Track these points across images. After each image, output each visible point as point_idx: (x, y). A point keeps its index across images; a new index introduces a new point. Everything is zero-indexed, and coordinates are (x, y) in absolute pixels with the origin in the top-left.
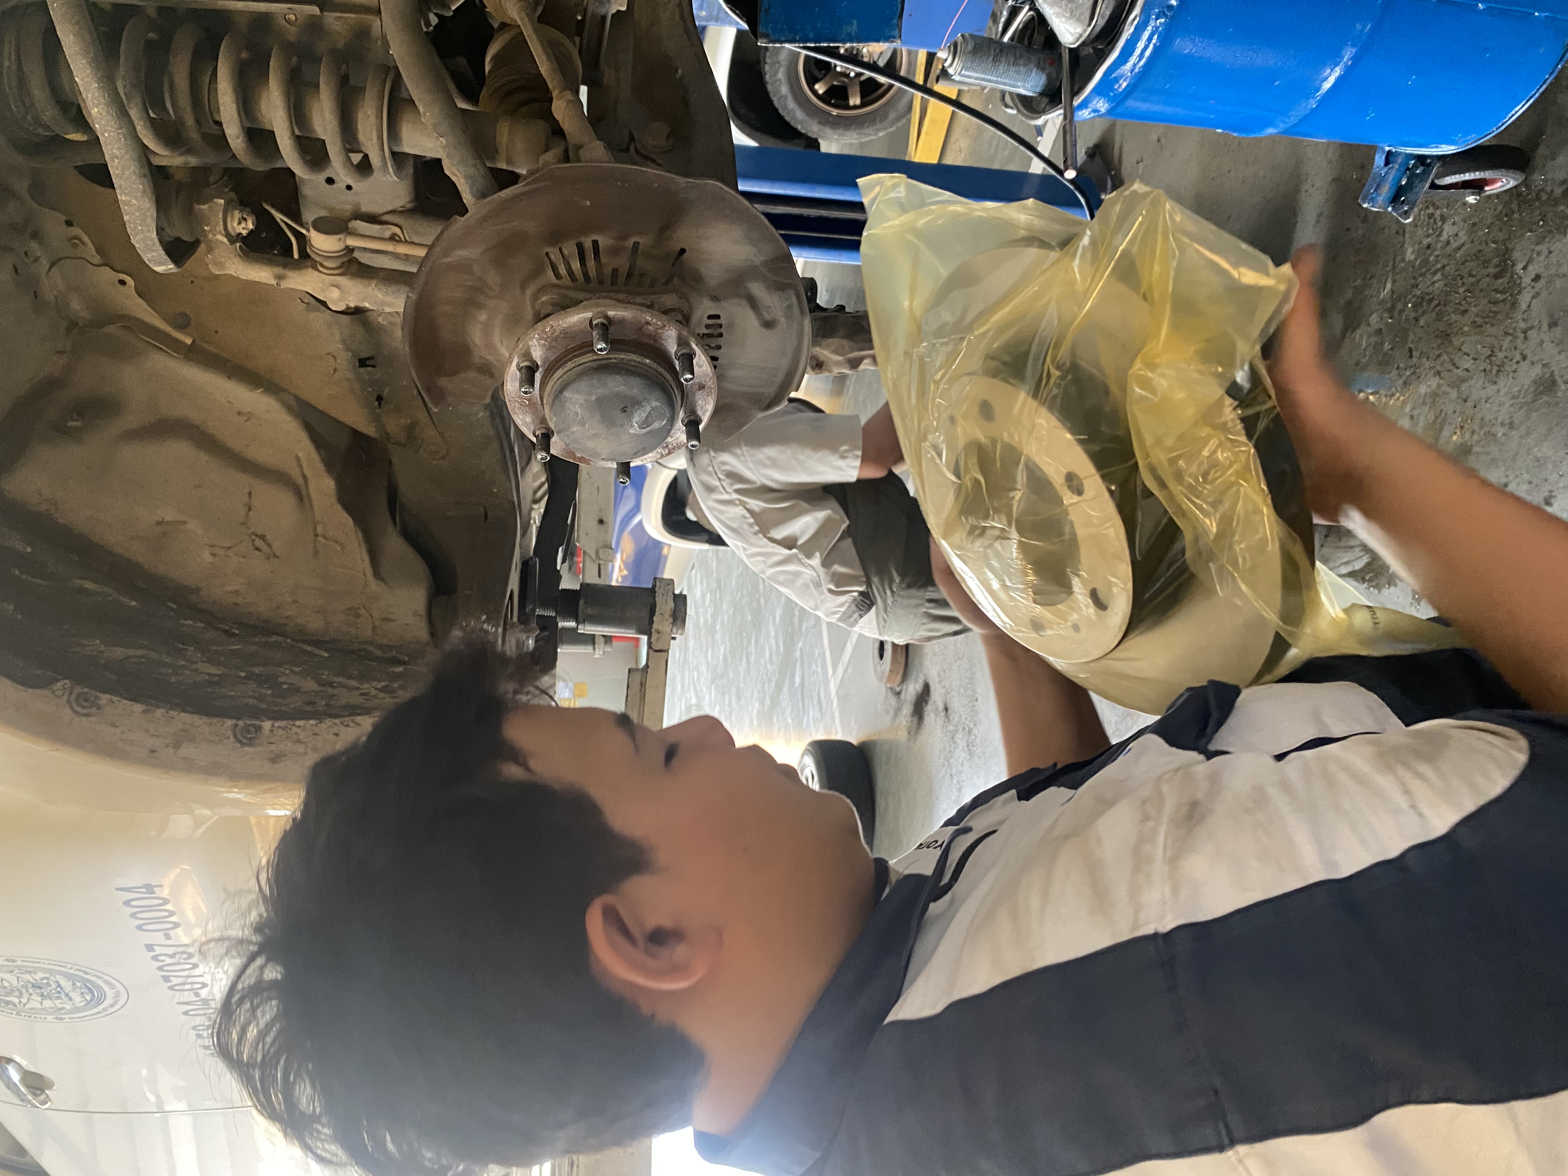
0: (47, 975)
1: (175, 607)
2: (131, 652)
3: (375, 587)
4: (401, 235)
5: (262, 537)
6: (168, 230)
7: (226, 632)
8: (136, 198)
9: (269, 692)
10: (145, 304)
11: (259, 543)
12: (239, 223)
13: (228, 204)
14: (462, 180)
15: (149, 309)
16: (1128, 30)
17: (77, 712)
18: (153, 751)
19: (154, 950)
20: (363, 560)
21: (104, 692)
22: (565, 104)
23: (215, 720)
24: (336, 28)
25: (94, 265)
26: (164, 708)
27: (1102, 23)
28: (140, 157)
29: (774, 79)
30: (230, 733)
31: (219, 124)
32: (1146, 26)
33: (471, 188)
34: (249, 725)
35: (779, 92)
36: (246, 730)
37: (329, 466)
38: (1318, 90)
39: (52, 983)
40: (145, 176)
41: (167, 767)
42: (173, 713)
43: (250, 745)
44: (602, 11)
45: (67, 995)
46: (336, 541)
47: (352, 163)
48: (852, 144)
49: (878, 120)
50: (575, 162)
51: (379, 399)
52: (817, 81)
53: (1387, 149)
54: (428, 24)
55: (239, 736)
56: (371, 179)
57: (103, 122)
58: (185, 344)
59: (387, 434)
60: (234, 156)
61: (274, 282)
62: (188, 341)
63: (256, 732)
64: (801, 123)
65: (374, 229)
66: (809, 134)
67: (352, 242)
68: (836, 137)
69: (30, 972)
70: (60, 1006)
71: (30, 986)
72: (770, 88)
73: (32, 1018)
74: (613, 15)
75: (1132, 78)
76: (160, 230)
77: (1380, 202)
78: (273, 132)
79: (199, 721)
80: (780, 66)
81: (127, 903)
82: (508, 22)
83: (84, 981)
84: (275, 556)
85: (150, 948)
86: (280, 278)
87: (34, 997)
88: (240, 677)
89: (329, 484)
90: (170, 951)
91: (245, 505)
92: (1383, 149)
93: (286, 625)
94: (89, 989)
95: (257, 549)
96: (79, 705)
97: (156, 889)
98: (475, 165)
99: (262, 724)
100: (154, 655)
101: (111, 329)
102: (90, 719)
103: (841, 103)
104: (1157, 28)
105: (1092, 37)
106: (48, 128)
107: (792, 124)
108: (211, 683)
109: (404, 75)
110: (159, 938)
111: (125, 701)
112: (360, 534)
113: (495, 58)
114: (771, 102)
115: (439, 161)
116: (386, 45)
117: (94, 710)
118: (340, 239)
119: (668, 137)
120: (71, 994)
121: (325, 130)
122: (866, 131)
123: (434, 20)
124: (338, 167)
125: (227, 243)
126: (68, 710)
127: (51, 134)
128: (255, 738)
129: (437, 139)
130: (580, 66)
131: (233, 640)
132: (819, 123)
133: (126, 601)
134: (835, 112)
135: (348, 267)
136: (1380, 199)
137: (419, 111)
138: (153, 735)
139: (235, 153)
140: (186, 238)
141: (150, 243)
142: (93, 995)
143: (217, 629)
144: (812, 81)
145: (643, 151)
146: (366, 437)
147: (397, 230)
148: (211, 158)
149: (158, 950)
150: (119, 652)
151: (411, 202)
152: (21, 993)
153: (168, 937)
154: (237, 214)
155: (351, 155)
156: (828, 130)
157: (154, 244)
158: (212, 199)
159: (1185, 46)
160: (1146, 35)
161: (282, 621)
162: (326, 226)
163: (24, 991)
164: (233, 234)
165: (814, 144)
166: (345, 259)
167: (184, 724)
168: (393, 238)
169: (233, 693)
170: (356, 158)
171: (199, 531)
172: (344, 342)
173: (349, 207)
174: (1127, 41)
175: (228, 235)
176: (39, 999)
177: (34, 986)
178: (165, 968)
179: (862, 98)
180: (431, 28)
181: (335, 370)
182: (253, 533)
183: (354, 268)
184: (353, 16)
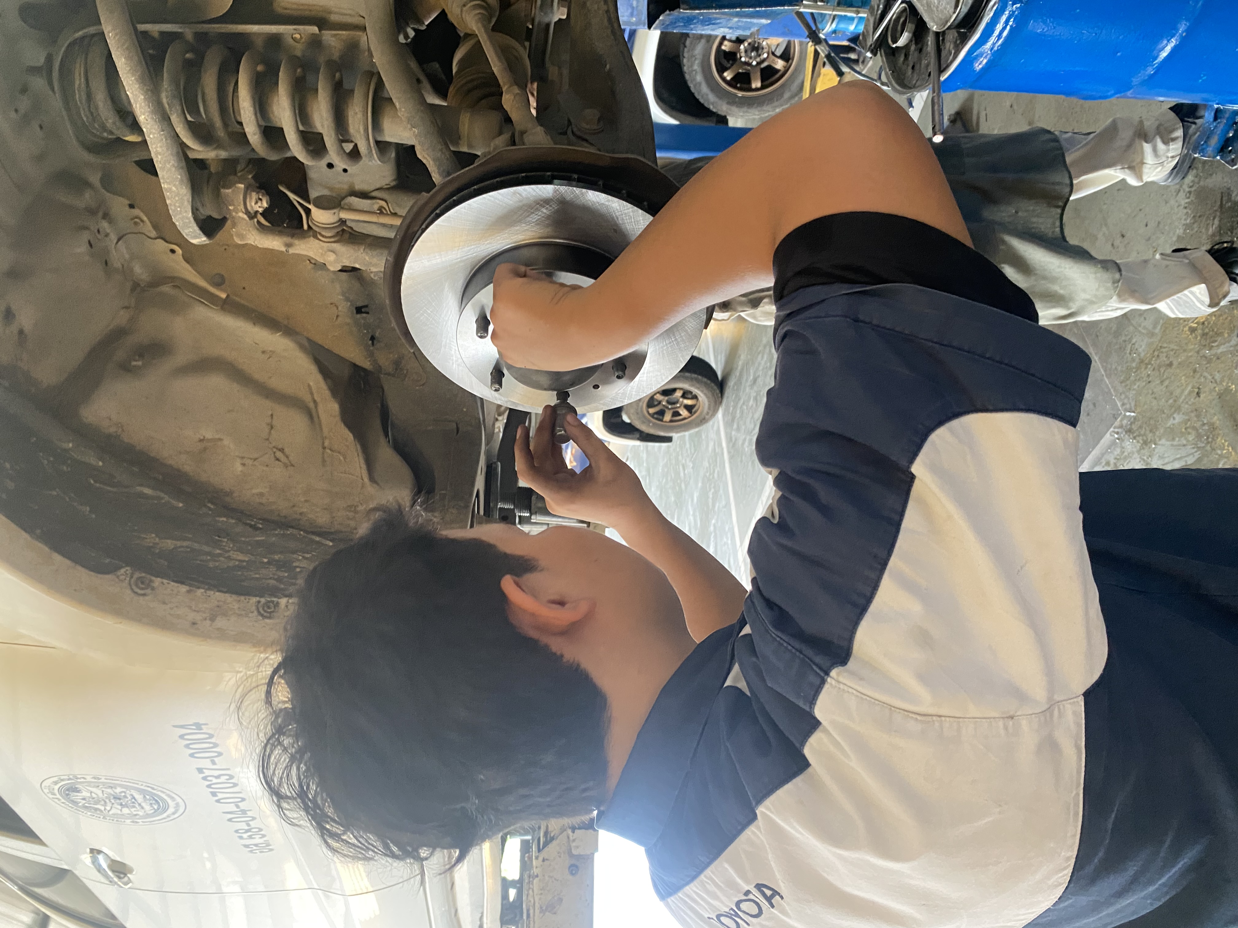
0: (124, 790)
1: (212, 507)
2: (179, 543)
3: (370, 489)
4: (387, 209)
5: (282, 450)
6: (201, 210)
7: (251, 526)
8: (174, 185)
9: (286, 574)
10: (190, 268)
11: (279, 454)
12: (256, 203)
13: (247, 189)
14: (431, 162)
15: (194, 272)
16: (988, 15)
17: (136, 593)
18: (194, 624)
19: (203, 773)
20: (361, 468)
21: (157, 577)
22: (513, 97)
23: (242, 598)
24: (333, 44)
25: (151, 238)
26: (203, 588)
27: (965, 10)
28: (178, 153)
29: (690, 69)
30: (254, 608)
31: (241, 124)
32: (1004, 11)
33: (439, 169)
34: (269, 602)
35: (695, 79)
36: (267, 605)
37: (334, 392)
38: (1156, 58)
39: (128, 796)
40: (182, 168)
41: (205, 636)
42: (210, 593)
43: (270, 618)
44: (546, 20)
45: (140, 805)
46: (339, 453)
47: (344, 151)
48: (754, 119)
49: (775, 99)
50: (520, 145)
51: (373, 338)
52: (726, 69)
53: (1216, 106)
54: (406, 37)
55: (261, 610)
56: (361, 163)
57: (148, 126)
58: (221, 298)
59: (380, 367)
60: (253, 150)
61: (283, 249)
62: (224, 296)
63: (275, 607)
64: (713, 104)
65: (365, 204)
66: (720, 113)
67: (344, 215)
68: (741, 114)
69: (112, 788)
70: (135, 813)
71: (112, 797)
72: (687, 77)
73: (115, 821)
74: (555, 23)
75: (992, 55)
76: (195, 211)
77: (1209, 152)
78: (282, 129)
79: (229, 598)
80: (696, 59)
81: (182, 737)
82: (470, 32)
83: (153, 795)
84: (292, 465)
85: (200, 770)
86: (289, 245)
87: (115, 805)
88: (263, 562)
89: (334, 407)
90: (217, 773)
91: (268, 424)
92: (1212, 106)
93: (299, 520)
94: (156, 801)
95: (278, 460)
96: (137, 585)
97: (203, 726)
98: (441, 150)
99: (279, 600)
100: (196, 546)
101: (166, 289)
102: (147, 598)
103: (745, 86)
104: (1014, 12)
105: (957, 22)
106: (111, 133)
107: (706, 105)
108: (240, 568)
109: (384, 79)
110: (207, 764)
111: (172, 583)
112: (359, 447)
113: (461, 61)
114: (688, 88)
115: (413, 147)
116: (371, 55)
117: (148, 591)
118: (335, 213)
119: (599, 120)
120: (143, 804)
121: (323, 126)
122: (765, 108)
123: (412, 34)
124: (333, 155)
125: (247, 219)
126: (129, 592)
127: (115, 137)
128: (273, 612)
129: (411, 129)
130: (529, 67)
131: (258, 532)
132: (728, 103)
133: (174, 502)
134: (740, 94)
135: (342, 235)
136: (1210, 150)
137: (395, 107)
138: (195, 611)
139: (254, 147)
140: (216, 215)
141: (187, 221)
142: (159, 805)
143: (246, 524)
144: (721, 69)
145: (578, 133)
146: (364, 370)
147: (383, 203)
148: (236, 152)
149: (207, 773)
150: (170, 544)
151: (394, 180)
152: (105, 802)
153: (214, 763)
154: (254, 195)
155: (344, 145)
156: (734, 109)
157: (190, 222)
158: (235, 184)
159: (1037, 27)
160: (1004, 18)
161: (298, 517)
162: (324, 203)
163: (107, 801)
164: (252, 212)
165: (723, 120)
166: (339, 229)
167: (218, 601)
168: (381, 211)
169: (257, 576)
170: (348, 147)
171: (232, 446)
172: (343, 294)
173: (346, 187)
174: (987, 24)
175: (247, 212)
176: (119, 807)
177: (115, 798)
178: (213, 786)
179: (762, 82)
180: (409, 40)
181: (337, 316)
182: (274, 447)
183: (346, 236)
184: (344, 32)
